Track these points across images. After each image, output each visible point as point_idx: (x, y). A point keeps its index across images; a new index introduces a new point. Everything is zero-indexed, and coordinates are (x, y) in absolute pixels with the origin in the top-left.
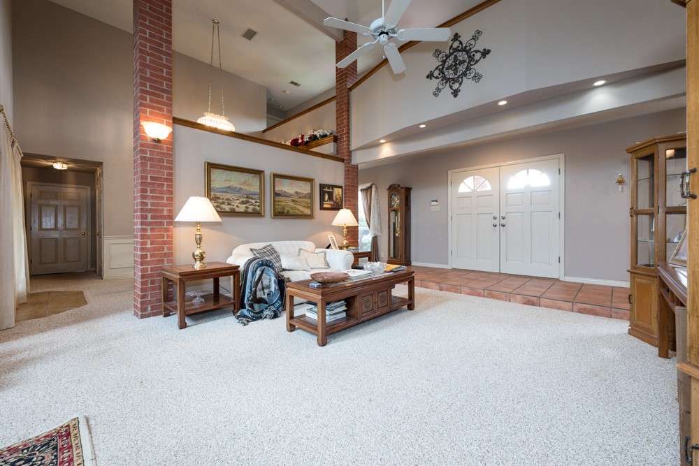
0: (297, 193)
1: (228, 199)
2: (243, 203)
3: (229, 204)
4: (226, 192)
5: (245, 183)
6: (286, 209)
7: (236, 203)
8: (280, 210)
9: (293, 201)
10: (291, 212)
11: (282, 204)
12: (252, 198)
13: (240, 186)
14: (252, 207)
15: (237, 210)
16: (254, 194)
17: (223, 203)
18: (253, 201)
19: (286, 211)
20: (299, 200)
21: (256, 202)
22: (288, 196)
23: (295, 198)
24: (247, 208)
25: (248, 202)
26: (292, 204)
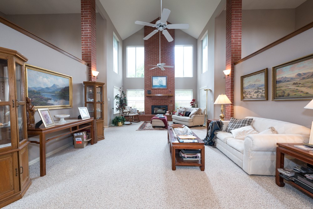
0: (299, 75)
1: (249, 92)
2: (256, 92)
3: (250, 94)
4: (248, 88)
5: (257, 81)
6: (287, 92)
7: (252, 93)
8: (280, 94)
9: (294, 84)
10: (292, 94)
11: (283, 89)
12: (261, 89)
13: (254, 83)
14: (261, 94)
15: (253, 97)
16: (262, 86)
17: (247, 94)
18: (261, 90)
19: (286, 94)
20: (302, 82)
21: (263, 91)
22: (288, 81)
23: (298, 81)
24: (258, 95)
25: (258, 92)
26: (293, 87)
